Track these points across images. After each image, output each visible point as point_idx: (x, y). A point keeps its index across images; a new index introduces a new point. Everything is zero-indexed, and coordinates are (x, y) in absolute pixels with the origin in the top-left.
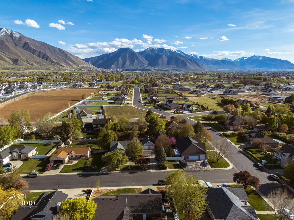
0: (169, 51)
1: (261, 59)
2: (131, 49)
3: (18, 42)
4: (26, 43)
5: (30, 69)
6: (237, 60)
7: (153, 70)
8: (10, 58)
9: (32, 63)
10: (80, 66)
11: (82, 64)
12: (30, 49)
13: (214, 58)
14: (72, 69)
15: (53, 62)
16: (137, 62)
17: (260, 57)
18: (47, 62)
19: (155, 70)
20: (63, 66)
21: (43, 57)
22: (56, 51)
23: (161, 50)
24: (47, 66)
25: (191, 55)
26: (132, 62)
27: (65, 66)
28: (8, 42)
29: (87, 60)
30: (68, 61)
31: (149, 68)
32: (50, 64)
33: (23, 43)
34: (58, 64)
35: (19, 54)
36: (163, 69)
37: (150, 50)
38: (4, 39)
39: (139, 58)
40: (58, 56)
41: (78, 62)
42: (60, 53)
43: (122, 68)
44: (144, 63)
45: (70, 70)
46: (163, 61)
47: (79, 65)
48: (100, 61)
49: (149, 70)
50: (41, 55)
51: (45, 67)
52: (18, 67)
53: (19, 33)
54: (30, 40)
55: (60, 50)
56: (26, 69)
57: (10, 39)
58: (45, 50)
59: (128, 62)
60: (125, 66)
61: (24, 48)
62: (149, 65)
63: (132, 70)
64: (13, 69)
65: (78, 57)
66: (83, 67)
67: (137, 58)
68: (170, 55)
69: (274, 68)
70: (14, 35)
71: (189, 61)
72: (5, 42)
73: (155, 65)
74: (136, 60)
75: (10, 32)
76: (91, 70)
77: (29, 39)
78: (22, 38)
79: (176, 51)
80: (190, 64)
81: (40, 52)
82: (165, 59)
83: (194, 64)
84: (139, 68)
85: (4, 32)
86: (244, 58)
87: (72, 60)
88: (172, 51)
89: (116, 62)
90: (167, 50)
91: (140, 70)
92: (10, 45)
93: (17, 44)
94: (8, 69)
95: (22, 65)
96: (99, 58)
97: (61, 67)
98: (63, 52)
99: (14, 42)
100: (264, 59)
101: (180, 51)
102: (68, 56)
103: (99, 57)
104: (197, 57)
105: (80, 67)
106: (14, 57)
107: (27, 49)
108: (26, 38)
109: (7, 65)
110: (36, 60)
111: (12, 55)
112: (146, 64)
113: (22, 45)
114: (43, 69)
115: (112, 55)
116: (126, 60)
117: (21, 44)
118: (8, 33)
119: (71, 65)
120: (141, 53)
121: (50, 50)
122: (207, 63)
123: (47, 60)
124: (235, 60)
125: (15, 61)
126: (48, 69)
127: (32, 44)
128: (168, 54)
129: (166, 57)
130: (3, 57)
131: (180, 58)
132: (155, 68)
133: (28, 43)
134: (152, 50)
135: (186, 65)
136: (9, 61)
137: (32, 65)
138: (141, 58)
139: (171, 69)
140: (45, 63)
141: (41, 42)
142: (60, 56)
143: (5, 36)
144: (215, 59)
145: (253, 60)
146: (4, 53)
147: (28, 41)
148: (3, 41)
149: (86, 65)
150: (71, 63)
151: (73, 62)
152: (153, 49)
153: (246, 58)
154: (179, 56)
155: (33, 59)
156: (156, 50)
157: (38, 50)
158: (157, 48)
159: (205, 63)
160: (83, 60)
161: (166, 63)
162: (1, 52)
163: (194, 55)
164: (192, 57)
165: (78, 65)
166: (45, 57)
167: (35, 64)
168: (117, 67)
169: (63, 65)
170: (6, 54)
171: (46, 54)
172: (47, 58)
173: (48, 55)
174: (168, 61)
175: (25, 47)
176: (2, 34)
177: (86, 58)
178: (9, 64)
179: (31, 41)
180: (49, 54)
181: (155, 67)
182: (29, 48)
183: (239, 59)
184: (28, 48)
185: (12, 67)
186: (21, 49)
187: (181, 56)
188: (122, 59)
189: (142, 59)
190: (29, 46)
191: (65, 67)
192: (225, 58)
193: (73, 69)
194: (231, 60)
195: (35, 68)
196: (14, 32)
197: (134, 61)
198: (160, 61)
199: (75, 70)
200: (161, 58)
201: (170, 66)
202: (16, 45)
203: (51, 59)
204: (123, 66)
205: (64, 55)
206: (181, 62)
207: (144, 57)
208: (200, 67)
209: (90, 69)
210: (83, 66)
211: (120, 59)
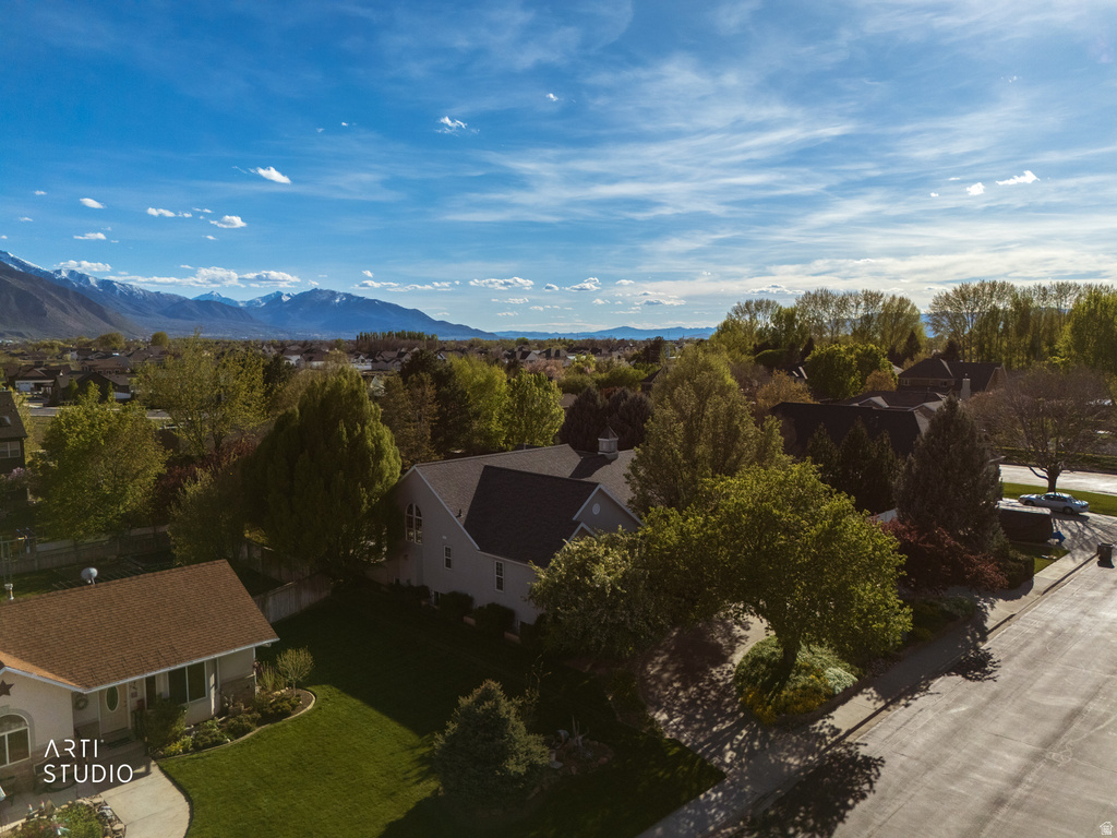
1: (337, 301)
6: (258, 303)
13: (164, 291)
17: (333, 294)
25: (59, 272)
71: (53, 295)
80: (63, 309)
83: (83, 310)
86: (279, 295)
100: (348, 301)
104: (88, 281)
122: (138, 309)
124: (251, 302)
131: (9, 280)
135: (39, 312)
144: (171, 296)
145: (311, 302)
153: (288, 295)
159: (130, 308)
163: (72, 273)
164: (66, 280)
183: (263, 299)
187: (11, 272)
192: (210, 295)
194: (236, 303)
206: (13, 298)
208: (111, 323)
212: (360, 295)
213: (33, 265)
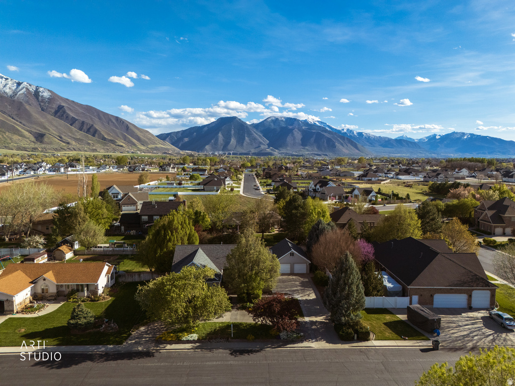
0: (305, 122)
1: (465, 137)
2: (240, 119)
3: (47, 105)
4: (60, 108)
5: (64, 149)
6: (424, 140)
7: (277, 154)
8: (30, 132)
9: (69, 140)
10: (149, 146)
11: (154, 143)
12: (67, 117)
13: (382, 135)
14: (136, 151)
15: (104, 139)
16: (249, 141)
17: (464, 134)
18: (94, 138)
19: (280, 154)
20: (122, 146)
21: (88, 131)
22: (111, 120)
23: (291, 121)
24: (93, 146)
25: (343, 130)
26: (240, 141)
27: (124, 145)
28: (30, 105)
29: (163, 137)
30: (130, 138)
31: (271, 151)
32: (99, 142)
33: (55, 106)
34: (113, 142)
35: (47, 125)
36: (294, 153)
37: (272, 120)
38: (23, 100)
39: (253, 134)
40: (113, 129)
41: (147, 140)
42: (117, 124)
43: (223, 150)
44: (261, 143)
45: (133, 153)
46: (294, 139)
47: (149, 144)
48: (186, 140)
49: (271, 154)
50: (85, 128)
51: (91, 148)
52: (43, 146)
53: (49, 90)
54: (67, 103)
55: (117, 118)
56: (56, 150)
57: (33, 100)
58: (91, 119)
59: (233, 141)
60: (229, 147)
61: (57, 116)
62: (269, 145)
63: (241, 154)
64: (35, 149)
65: (148, 132)
66: (156, 149)
67: (250, 134)
68: (307, 129)
69: (490, 153)
70: (40, 93)
71: (339, 139)
72: (25, 104)
73: (281, 146)
74: (248, 137)
75: (34, 89)
76: (170, 152)
77: (66, 100)
78: (54, 97)
79: (317, 123)
80: (342, 144)
81: (83, 123)
82: (298, 135)
83: (349, 145)
84: (253, 151)
85: (25, 89)
86: (435, 135)
87: (137, 136)
88: (310, 123)
89: (212, 141)
90: (301, 121)
91: (254, 154)
92: (33, 110)
93: (45, 108)
94: (25, 149)
95: (51, 143)
96: (185, 133)
97: (117, 148)
98: (123, 122)
99: (40, 104)
100: (471, 137)
101: (324, 123)
102: (131, 129)
103: (183, 132)
104: (353, 133)
105: (150, 148)
106: (38, 130)
107: (61, 117)
108: (62, 99)
109: (24, 143)
110: (75, 135)
111: (35, 126)
112: (264, 145)
113: (53, 111)
114: (86, 151)
115: (206, 129)
116: (231, 137)
117: (52, 108)
118: (31, 89)
119: (135, 145)
120: (256, 126)
121: (100, 118)
122: (371, 144)
123: (94, 135)
124: (421, 139)
125: (40, 137)
126: (95, 150)
127: (70, 109)
128: (303, 128)
129: (300, 133)
130: (18, 130)
131: (325, 134)
132: (280, 151)
133: (63, 107)
134: (276, 121)
135: (334, 146)
136: (28, 136)
137: (68, 143)
138: (256, 134)
139: (308, 153)
140: (91, 139)
141: (87, 106)
142: (117, 128)
143: (26, 95)
144: (385, 138)
145: (451, 139)
146: (20, 122)
147: (63, 104)
148: (21, 102)
149: (160, 145)
150: (134, 141)
151: (139, 139)
152: (277, 119)
153: (440, 135)
154: (323, 131)
155: (71, 133)
156: (282, 121)
157: (80, 118)
158: (285, 118)
159: (368, 144)
160: (157, 136)
161: (300, 142)
162: (17, 121)
163: (348, 130)
164: (345, 133)
165: (147, 144)
166: (92, 131)
167: (74, 143)
168: (215, 148)
169: (122, 144)
170: (24, 125)
171: (92, 125)
172: (95, 133)
173: (97, 128)
174: (302, 140)
175: (59, 114)
176: (21, 92)
177: (162, 134)
178: (28, 140)
179: (69, 104)
180: (98, 126)
181: (281, 149)
182: (65, 115)
183: (427, 138)
184: (62, 115)
185: (33, 146)
186: (50, 117)
187: (326, 131)
188: (223, 135)
189: (258, 135)
190: (64, 112)
191: (124, 147)
192: (402, 137)
193: (139, 151)
194: (414, 140)
195: (72, 149)
196: (41, 89)
197: (244, 139)
198: (289, 139)
199: (141, 152)
200: (290, 135)
201: (307, 148)
202: (43, 110)
203: (101, 134)
204: (225, 148)
205: (125, 128)
206: (325, 142)
207: (261, 132)
208: (359, 150)
209: (167, 152)
210: (156, 147)
211: (220, 135)
212: (479, 134)
213: (334, 127)
